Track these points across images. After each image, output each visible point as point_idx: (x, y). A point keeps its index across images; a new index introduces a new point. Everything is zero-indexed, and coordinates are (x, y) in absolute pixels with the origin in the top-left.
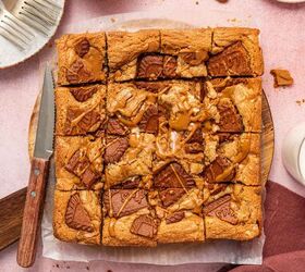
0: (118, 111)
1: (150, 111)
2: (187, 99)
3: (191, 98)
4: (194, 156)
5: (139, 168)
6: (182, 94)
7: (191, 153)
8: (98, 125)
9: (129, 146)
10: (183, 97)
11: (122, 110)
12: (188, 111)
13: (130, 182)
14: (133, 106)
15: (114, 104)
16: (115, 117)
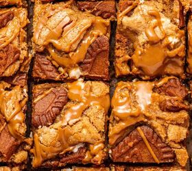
0: (51, 44)
1: (98, 44)
2: (159, 24)
3: (166, 22)
4: (174, 116)
5: (84, 131)
6: (153, 16)
7: (169, 110)
8: (17, 66)
9: (69, 100)
10: (154, 21)
11: (56, 42)
12: (161, 41)
13: (72, 153)
14: (72, 35)
15: (45, 33)
16: (45, 52)
